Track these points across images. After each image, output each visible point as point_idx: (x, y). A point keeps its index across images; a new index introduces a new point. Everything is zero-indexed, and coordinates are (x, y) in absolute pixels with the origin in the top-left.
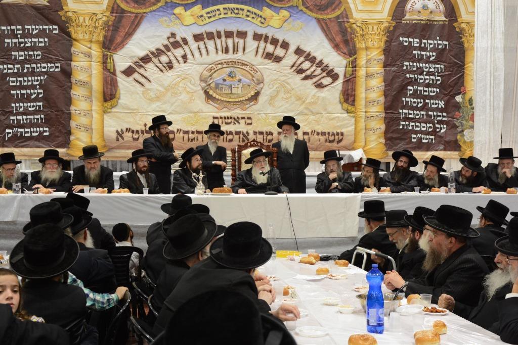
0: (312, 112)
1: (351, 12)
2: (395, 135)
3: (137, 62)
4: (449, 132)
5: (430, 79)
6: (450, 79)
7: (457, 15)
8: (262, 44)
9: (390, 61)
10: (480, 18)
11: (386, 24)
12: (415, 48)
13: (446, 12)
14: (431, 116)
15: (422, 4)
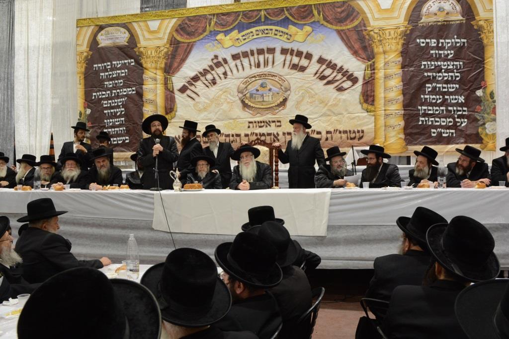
0: (334, 113)
1: (368, 20)
2: (415, 131)
3: (189, 81)
4: (470, 126)
5: (449, 76)
6: (470, 74)
7: (475, 13)
8: (289, 57)
9: (407, 62)
10: (498, 15)
11: (402, 29)
12: (433, 48)
13: (463, 12)
14: (450, 111)
15: (438, 6)
